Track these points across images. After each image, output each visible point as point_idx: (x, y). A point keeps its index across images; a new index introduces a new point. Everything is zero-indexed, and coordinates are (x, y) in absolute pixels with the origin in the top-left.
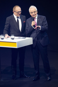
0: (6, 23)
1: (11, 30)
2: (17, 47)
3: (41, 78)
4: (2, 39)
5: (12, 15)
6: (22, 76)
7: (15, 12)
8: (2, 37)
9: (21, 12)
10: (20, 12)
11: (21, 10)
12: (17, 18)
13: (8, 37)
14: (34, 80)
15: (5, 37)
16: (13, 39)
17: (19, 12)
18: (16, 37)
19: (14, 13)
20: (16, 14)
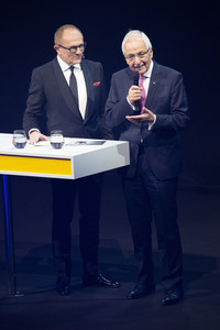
0: (31, 90)
1: (48, 115)
2: (71, 176)
3: (158, 287)
4: (20, 146)
5: (53, 61)
6: (91, 281)
7: (61, 49)
8: (20, 138)
9: (83, 48)
10: (80, 46)
11: (81, 42)
12: (70, 72)
13: (40, 140)
14: (134, 297)
15: (28, 138)
16: (58, 146)
17: (75, 47)
18: (68, 140)
19: (60, 51)
20: (65, 56)
